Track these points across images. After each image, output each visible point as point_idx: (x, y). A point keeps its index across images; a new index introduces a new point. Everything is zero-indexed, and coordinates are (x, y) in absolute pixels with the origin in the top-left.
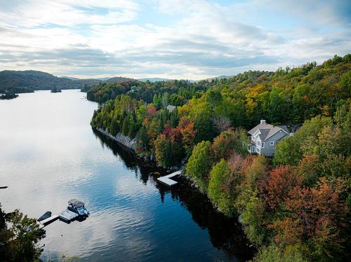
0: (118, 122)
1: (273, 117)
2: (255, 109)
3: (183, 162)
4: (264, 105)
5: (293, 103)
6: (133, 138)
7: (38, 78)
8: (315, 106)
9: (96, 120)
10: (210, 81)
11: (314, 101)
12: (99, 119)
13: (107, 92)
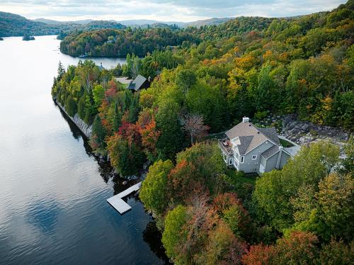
0: (76, 99)
1: (261, 105)
2: (238, 93)
3: (145, 167)
4: (249, 89)
5: (287, 89)
6: (90, 125)
7: (8, 21)
8: (314, 95)
9: (55, 90)
10: (199, 27)
11: (314, 86)
12: (58, 89)
13: (80, 44)
